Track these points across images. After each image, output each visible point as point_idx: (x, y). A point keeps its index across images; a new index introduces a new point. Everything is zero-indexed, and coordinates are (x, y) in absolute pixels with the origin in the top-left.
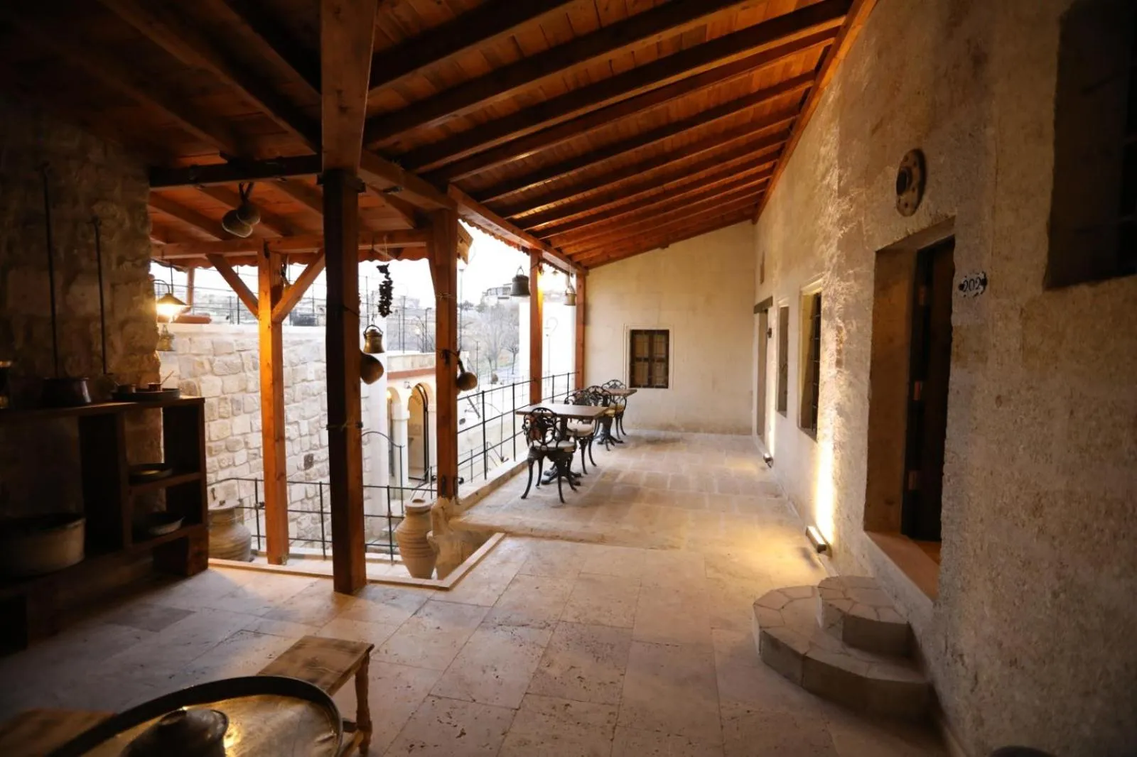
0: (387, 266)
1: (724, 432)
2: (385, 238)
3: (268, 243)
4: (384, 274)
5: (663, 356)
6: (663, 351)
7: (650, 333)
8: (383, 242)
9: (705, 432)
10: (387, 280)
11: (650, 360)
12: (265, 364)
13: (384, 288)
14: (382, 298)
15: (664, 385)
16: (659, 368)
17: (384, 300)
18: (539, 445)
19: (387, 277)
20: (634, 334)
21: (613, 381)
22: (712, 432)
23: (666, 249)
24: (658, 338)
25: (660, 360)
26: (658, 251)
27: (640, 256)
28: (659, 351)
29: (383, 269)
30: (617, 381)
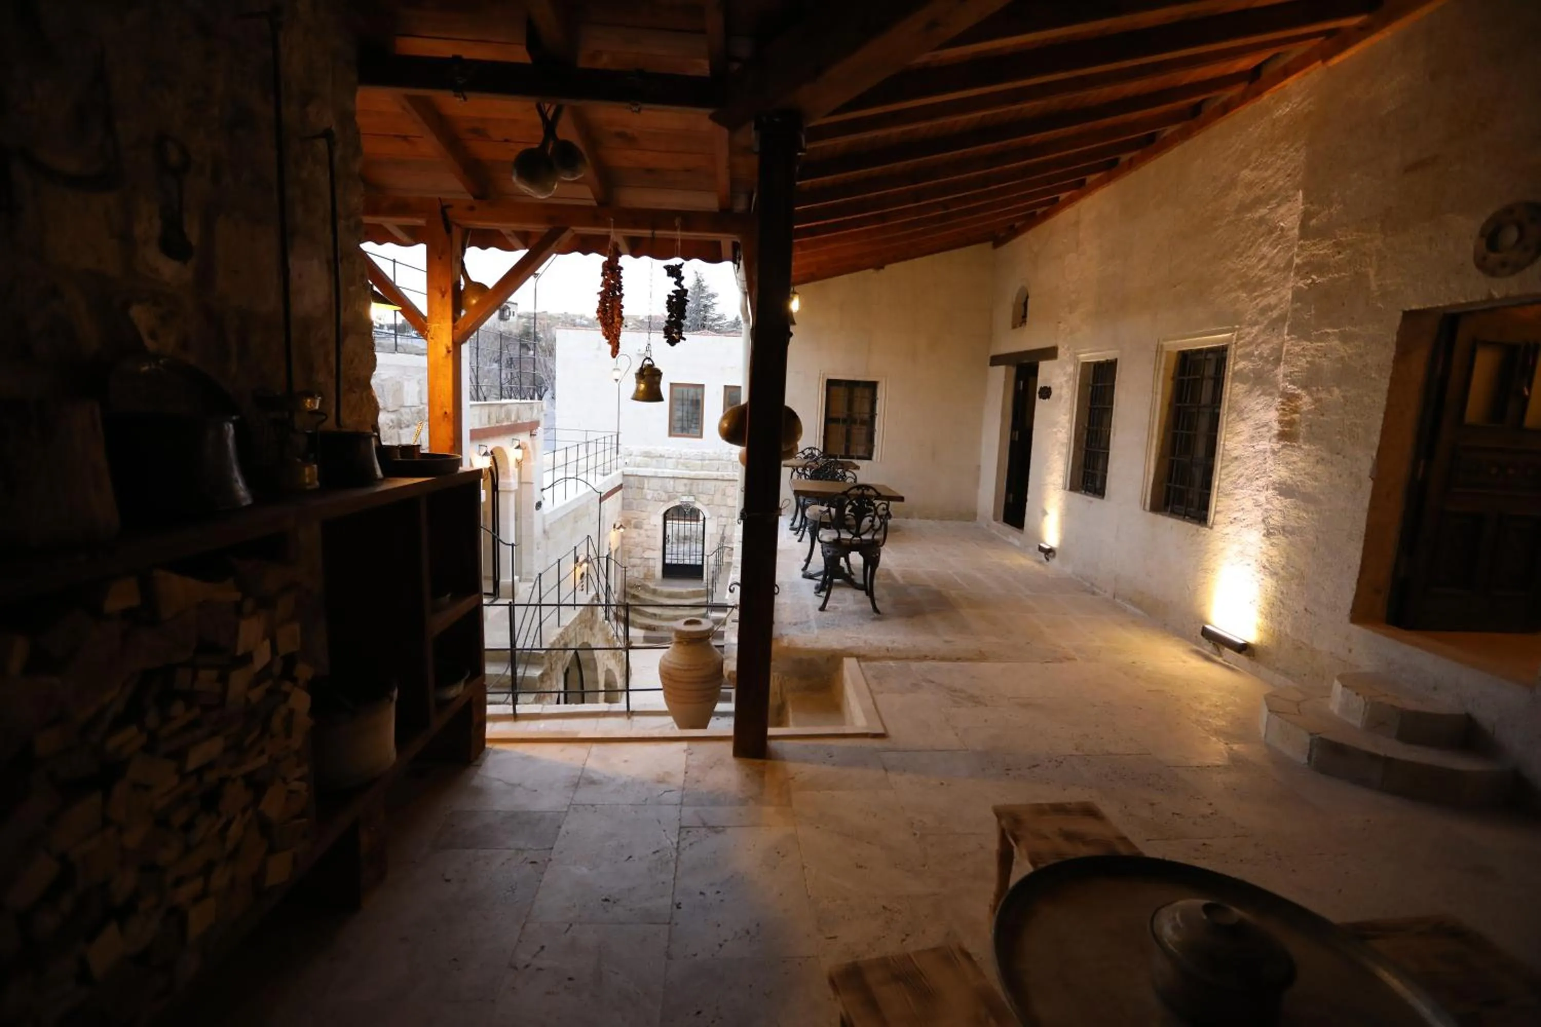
0: (681, 266)
1: (942, 518)
2: (677, 222)
3: (450, 206)
4: (675, 280)
5: (866, 416)
6: (866, 408)
7: (851, 385)
8: (675, 229)
9: (920, 518)
10: (678, 288)
11: (850, 421)
12: (439, 413)
13: (674, 300)
14: (670, 317)
15: (866, 455)
16: (859, 433)
17: (673, 319)
18: (850, 536)
19: (678, 283)
20: (831, 384)
21: (810, 448)
22: (927, 518)
23: (882, 271)
24: (858, 392)
25: (863, 422)
26: (870, 271)
27: (845, 278)
28: (861, 408)
29: (674, 272)
30: (815, 449)
